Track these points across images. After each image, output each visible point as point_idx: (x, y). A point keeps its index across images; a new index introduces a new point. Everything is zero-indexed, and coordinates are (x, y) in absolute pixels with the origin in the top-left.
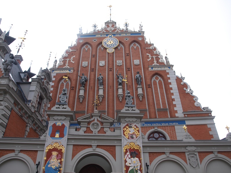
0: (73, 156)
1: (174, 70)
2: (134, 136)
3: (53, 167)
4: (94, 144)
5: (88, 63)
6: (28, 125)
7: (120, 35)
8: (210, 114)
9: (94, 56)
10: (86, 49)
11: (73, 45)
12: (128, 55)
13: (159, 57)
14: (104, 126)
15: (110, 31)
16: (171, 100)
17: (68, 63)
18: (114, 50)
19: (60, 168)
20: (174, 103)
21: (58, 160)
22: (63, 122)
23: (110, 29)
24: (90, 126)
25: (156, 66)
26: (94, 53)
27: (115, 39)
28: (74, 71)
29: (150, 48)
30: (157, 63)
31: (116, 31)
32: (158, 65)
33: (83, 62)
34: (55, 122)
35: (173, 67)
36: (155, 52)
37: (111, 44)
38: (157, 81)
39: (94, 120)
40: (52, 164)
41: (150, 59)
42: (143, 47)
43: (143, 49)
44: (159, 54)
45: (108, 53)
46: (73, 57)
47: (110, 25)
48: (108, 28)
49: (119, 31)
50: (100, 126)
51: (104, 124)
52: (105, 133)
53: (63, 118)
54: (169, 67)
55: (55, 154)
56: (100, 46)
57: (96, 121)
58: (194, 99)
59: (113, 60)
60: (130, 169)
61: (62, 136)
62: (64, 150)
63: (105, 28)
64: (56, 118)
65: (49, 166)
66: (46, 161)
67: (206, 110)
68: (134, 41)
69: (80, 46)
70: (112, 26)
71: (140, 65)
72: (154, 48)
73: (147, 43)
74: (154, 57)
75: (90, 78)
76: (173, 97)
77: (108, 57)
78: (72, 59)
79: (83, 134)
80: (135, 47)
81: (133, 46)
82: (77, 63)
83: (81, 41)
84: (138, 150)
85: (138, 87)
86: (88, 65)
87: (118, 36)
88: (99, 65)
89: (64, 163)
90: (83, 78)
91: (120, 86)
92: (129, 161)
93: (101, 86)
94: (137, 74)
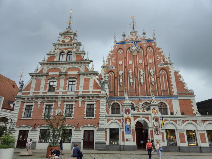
0: (134, 121)
1: (173, 66)
2: (156, 113)
3: (128, 125)
4: (141, 116)
5: (123, 62)
8: (193, 94)
9: (125, 58)
10: (120, 53)
11: (112, 50)
12: (145, 56)
13: (165, 57)
15: (134, 39)
16: (170, 85)
17: (111, 63)
18: (137, 53)
20: (172, 87)
21: (129, 122)
23: (134, 37)
24: (139, 109)
25: (162, 64)
26: (125, 56)
27: (137, 46)
28: (115, 68)
29: (159, 51)
31: (137, 39)
32: (164, 63)
33: (120, 62)
34: (125, 108)
35: (173, 64)
36: (162, 54)
37: (135, 49)
38: (163, 73)
39: (140, 107)
41: (159, 59)
42: (155, 51)
43: (155, 52)
45: (134, 55)
46: (113, 59)
48: (132, 36)
50: (143, 109)
52: (145, 112)
53: (129, 106)
54: (171, 65)
55: (128, 120)
56: (128, 50)
57: (141, 107)
58: (184, 84)
59: (137, 60)
60: (155, 126)
61: (129, 113)
62: (131, 119)
63: (130, 37)
64: (126, 106)
65: (127, 124)
66: (125, 123)
67: (190, 91)
68: (149, 46)
69: (116, 51)
70: (135, 35)
71: (153, 63)
72: (162, 51)
73: (157, 48)
74: (162, 57)
75: (124, 72)
76: (172, 83)
77: (134, 58)
78: (113, 60)
79: (137, 112)
80: (150, 51)
81: (148, 50)
82: (116, 62)
83: (117, 47)
84: (158, 119)
85: (152, 77)
86: (123, 63)
87: (139, 42)
88: (129, 63)
89: (131, 123)
90: (121, 72)
91: (142, 77)
92: (155, 123)
93: (131, 77)
94: (151, 69)
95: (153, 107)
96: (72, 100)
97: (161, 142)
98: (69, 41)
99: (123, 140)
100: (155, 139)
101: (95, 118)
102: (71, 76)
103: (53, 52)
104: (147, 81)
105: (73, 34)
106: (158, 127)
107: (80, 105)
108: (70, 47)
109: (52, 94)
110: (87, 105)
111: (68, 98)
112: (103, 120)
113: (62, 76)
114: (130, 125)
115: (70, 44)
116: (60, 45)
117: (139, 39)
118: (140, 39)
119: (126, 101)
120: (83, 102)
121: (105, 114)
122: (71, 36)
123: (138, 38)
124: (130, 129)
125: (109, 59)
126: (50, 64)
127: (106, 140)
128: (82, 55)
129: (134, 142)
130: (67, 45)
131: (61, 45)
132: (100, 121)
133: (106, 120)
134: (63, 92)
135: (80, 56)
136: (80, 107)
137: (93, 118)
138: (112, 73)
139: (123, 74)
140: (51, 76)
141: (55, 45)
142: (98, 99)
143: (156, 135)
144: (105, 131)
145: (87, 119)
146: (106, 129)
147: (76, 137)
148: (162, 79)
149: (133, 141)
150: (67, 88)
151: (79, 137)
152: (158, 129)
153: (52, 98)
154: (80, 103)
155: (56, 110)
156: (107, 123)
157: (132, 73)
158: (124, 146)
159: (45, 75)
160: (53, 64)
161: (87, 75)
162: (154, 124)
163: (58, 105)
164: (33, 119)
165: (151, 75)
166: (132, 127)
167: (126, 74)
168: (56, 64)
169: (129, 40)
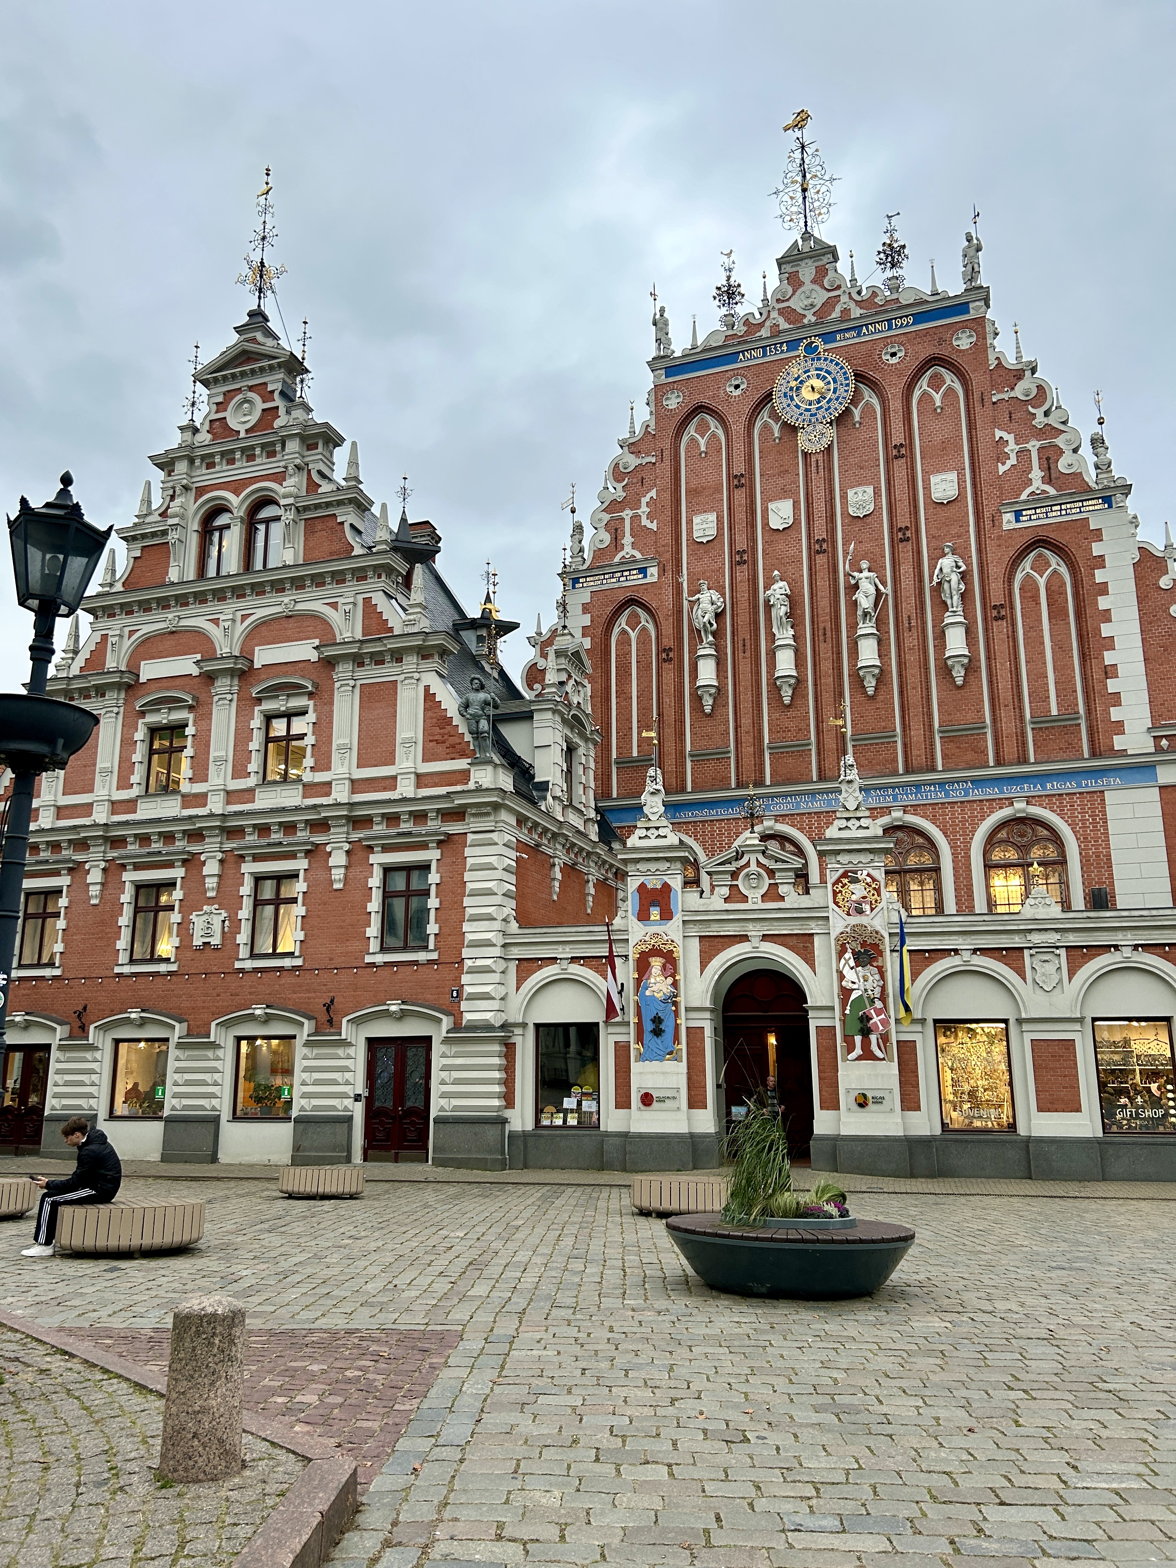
0: (703, 965)
1: (1131, 512)
2: (866, 907)
4: (754, 931)
5: (719, 520)
6: (557, 860)
7: (859, 335)
9: (741, 482)
10: (702, 442)
11: (638, 430)
12: (899, 453)
13: (1060, 441)
14: (778, 881)
15: (810, 318)
16: (1097, 675)
17: (632, 534)
18: (831, 433)
19: (676, 996)
20: (1112, 685)
21: (666, 978)
22: (666, 878)
23: (808, 299)
24: (739, 882)
25: (1039, 500)
26: (739, 468)
27: (832, 368)
28: (662, 571)
29: (1012, 394)
30: (1048, 480)
31: (836, 314)
33: (696, 520)
34: (642, 879)
35: (1127, 495)
36: (1039, 412)
37: (819, 401)
38: (1042, 582)
39: (748, 864)
40: (655, 988)
41: (1013, 461)
42: (977, 394)
43: (978, 403)
44: (1062, 427)
45: (806, 455)
46: (646, 499)
47: (807, 272)
48: (794, 292)
49: (852, 305)
50: (767, 882)
51: (777, 874)
52: (782, 898)
53: (665, 866)
54: (1107, 500)
55: (656, 963)
56: (765, 415)
57: (753, 867)
59: (831, 491)
60: (854, 996)
61: (667, 915)
62: (679, 953)
63: (778, 301)
64: (642, 867)
65: (648, 993)
66: (638, 981)
68: (933, 361)
69: (671, 432)
70: (814, 281)
71: (960, 498)
72: (1034, 392)
73: (1000, 363)
74: (1034, 445)
75: (732, 598)
76: (1109, 658)
77: (806, 475)
78: (644, 509)
79: (721, 905)
80: (938, 398)
81: (925, 393)
82: (668, 530)
83: (673, 402)
84: (875, 946)
85: (947, 621)
86: (720, 528)
87: (851, 339)
88: (766, 524)
89: (682, 984)
90: (705, 605)
91: (866, 628)
92: (849, 975)
93: (785, 635)
94: (944, 555)
95: (844, 858)
96: (288, 845)
97: (892, 1110)
98: (254, 418)
99: (623, 1102)
100: (848, 1091)
101: (434, 956)
102: (278, 677)
103: (160, 515)
104: (912, 658)
105: (280, 365)
106: (872, 1001)
107: (338, 874)
108: (263, 465)
109: (170, 808)
110: (388, 870)
111: (263, 830)
112: (488, 970)
113: (222, 685)
114: (672, 1000)
115: (263, 446)
116: (198, 462)
117: (846, 311)
118: (856, 312)
119: (647, 829)
120: (360, 854)
121: (497, 925)
122: (265, 384)
123: (844, 298)
124: (667, 1026)
125: (613, 507)
126: (145, 606)
127: (509, 1099)
128: (348, 516)
129: (698, 1113)
130: (243, 450)
131: (203, 458)
132: (465, 979)
133: (513, 966)
134: (231, 796)
135: (330, 523)
136: (337, 886)
137: (422, 956)
138: (643, 614)
139: (719, 616)
140: (153, 686)
141: (166, 463)
142: (454, 828)
143: (859, 1058)
144: (506, 1045)
145: (386, 964)
146: (504, 1026)
147: (317, 1083)
148: (1033, 627)
149: (691, 1105)
150: (254, 766)
151: (335, 1083)
152: (876, 1019)
153: (169, 838)
154: (338, 859)
155: (193, 917)
156: (518, 989)
157: (793, 600)
158: (625, 1135)
159: (118, 686)
160: (164, 604)
161: (378, 659)
162: (844, 983)
163: (207, 880)
164: (68, 975)
165: (945, 603)
166: (687, 1010)
167: (744, 618)
168: (182, 601)
169: (764, 332)
